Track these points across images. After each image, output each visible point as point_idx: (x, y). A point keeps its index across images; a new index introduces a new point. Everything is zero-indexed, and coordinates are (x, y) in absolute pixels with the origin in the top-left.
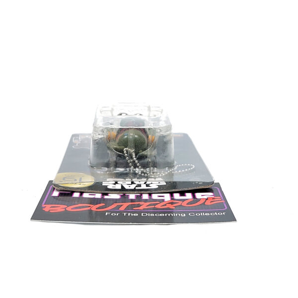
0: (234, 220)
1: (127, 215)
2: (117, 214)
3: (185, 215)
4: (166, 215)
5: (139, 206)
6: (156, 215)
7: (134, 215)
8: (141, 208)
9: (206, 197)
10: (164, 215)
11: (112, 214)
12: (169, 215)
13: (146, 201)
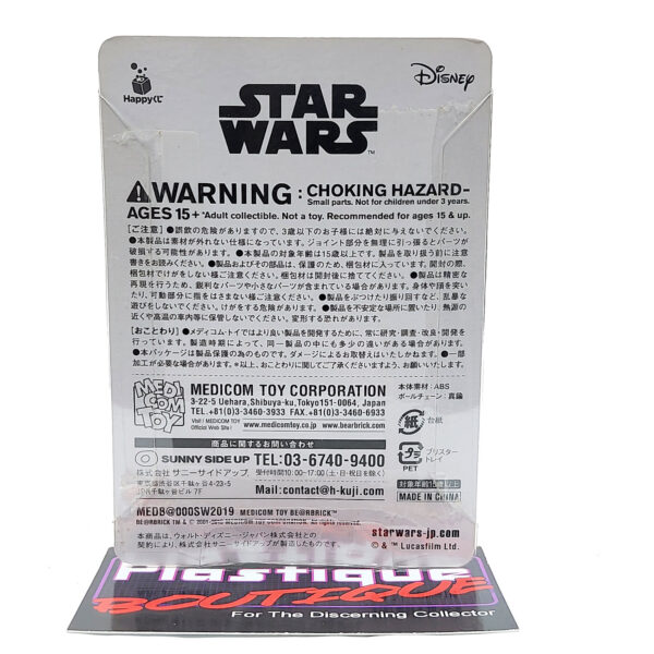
0: (515, 626)
1: (278, 615)
2: (257, 615)
3: (405, 616)
4: (364, 615)
5: (305, 596)
6: (341, 615)
7: (294, 615)
8: (309, 601)
9: (451, 578)
10: (359, 615)
11: (246, 615)
12: (371, 615)
13: (320, 585)
